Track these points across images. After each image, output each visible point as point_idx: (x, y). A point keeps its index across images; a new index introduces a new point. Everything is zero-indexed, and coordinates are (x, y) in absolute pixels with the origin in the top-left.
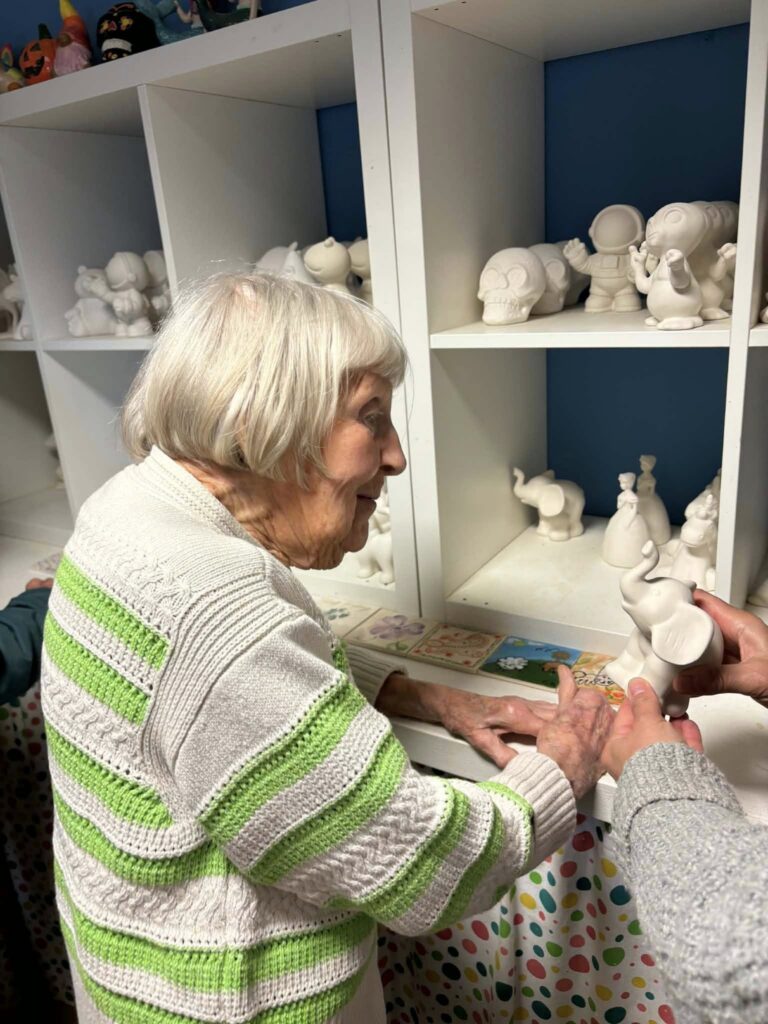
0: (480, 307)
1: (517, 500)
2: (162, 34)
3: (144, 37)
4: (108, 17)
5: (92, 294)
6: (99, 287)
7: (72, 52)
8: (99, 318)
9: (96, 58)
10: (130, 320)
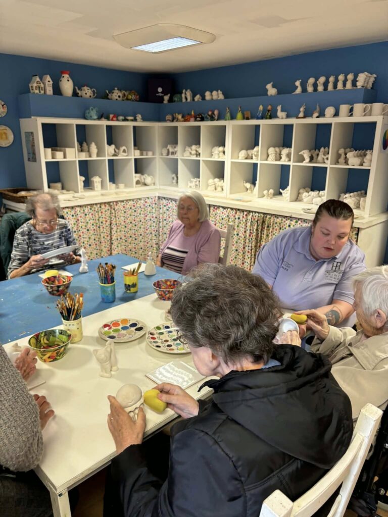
0: (239, 157)
1: (244, 186)
2: (205, 119)
3: (202, 119)
4: (198, 115)
5: (188, 151)
6: (190, 150)
7: (193, 119)
8: (188, 154)
9: (196, 120)
10: (193, 155)
